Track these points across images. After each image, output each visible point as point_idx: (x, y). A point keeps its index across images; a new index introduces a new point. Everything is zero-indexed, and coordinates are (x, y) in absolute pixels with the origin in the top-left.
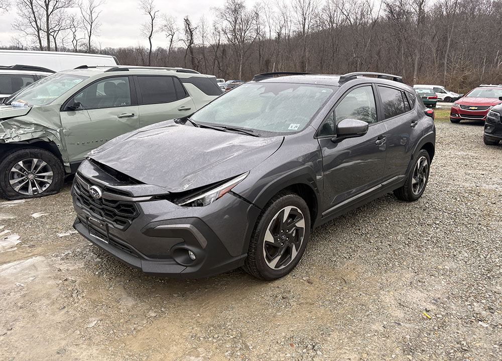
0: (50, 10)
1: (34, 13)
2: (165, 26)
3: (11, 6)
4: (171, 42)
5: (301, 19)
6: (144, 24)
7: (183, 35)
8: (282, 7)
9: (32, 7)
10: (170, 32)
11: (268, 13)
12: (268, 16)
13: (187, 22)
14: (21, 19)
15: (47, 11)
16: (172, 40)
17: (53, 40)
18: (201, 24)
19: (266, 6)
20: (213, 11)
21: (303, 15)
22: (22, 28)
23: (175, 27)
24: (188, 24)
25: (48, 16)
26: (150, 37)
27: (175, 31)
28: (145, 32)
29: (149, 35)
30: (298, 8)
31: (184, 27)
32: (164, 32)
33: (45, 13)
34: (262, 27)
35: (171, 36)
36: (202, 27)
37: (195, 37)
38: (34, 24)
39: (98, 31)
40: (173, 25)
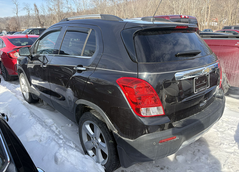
2: (25, 8)
10: (27, 10)
13: (35, 5)
16: (29, 14)
26: (17, 13)
27: (30, 10)
31: (34, 8)
35: (28, 12)
37: (40, 12)
40: (29, 7)
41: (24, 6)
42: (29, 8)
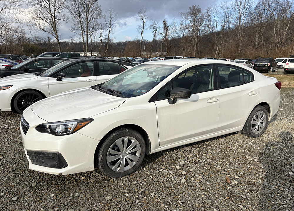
0: (89, 20)
1: (81, 23)
2: (152, 26)
3: (69, 19)
4: (155, 35)
5: (237, 16)
6: (139, 25)
7: (162, 31)
8: (225, 9)
9: (80, 19)
10: (154, 29)
11: (215, 14)
12: (215, 16)
13: (165, 23)
14: (74, 26)
15: (87, 21)
16: (155, 34)
17: (90, 37)
18: (173, 24)
19: (214, 9)
20: (180, 14)
21: (239, 13)
22: (75, 31)
24: (165, 24)
25: (87, 24)
26: (142, 32)
28: (139, 30)
29: (141, 31)
30: (236, 9)
31: (163, 26)
32: (151, 29)
33: (86, 22)
34: (212, 23)
35: (155, 32)
36: (173, 25)
37: (169, 31)
38: (80, 28)
39: (114, 31)
40: (157, 25)
41: (151, 23)
42: (157, 27)
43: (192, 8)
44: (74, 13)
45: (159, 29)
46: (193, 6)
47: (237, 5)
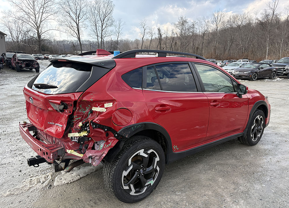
1: (96, 29)
4: (151, 39)
5: (215, 27)
10: (151, 35)
15: (102, 28)
19: (199, 21)
23: (153, 32)
24: (159, 31)
25: (102, 31)
26: (143, 38)
30: (214, 22)
36: (167, 32)
43: (180, 19)
44: (92, 22)
45: (154, 35)
46: (181, 17)
47: (215, 18)
